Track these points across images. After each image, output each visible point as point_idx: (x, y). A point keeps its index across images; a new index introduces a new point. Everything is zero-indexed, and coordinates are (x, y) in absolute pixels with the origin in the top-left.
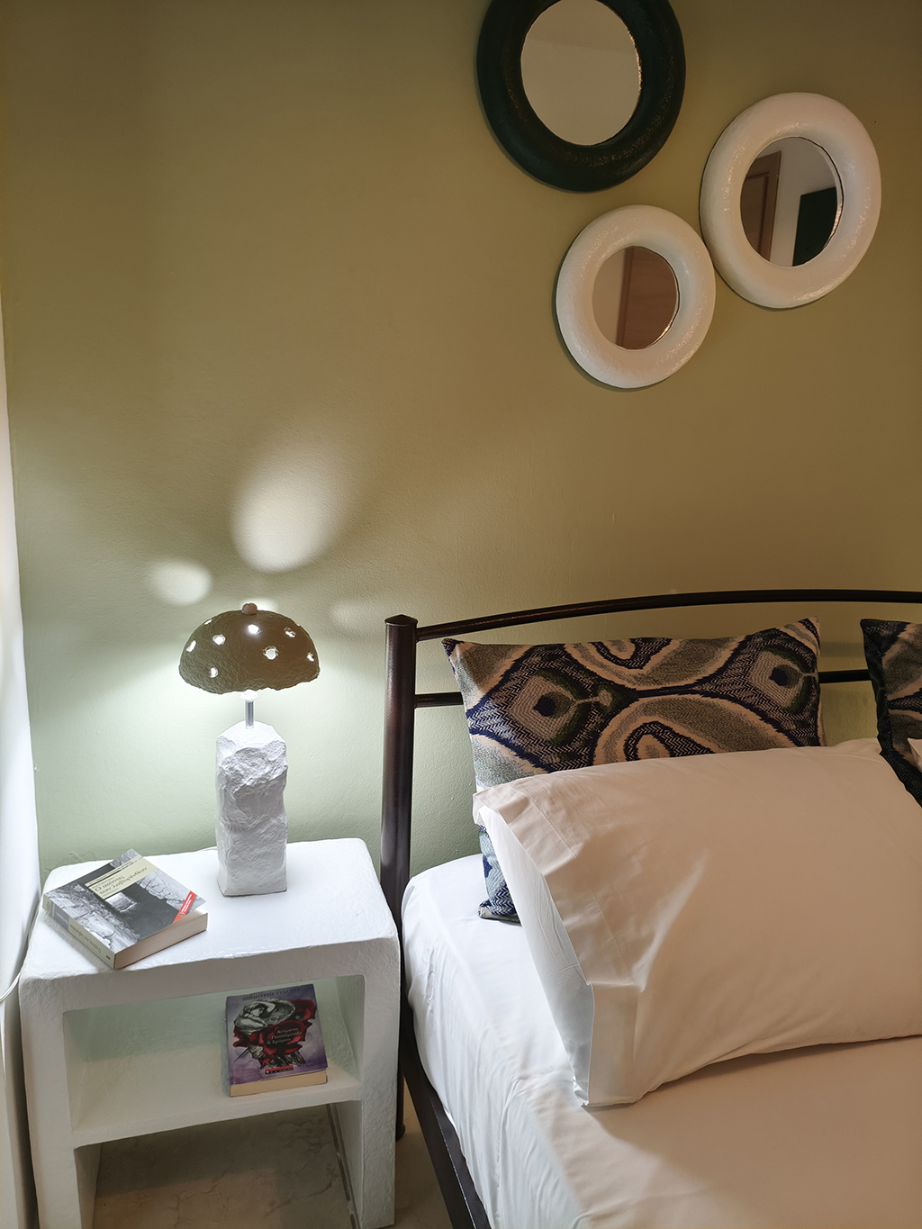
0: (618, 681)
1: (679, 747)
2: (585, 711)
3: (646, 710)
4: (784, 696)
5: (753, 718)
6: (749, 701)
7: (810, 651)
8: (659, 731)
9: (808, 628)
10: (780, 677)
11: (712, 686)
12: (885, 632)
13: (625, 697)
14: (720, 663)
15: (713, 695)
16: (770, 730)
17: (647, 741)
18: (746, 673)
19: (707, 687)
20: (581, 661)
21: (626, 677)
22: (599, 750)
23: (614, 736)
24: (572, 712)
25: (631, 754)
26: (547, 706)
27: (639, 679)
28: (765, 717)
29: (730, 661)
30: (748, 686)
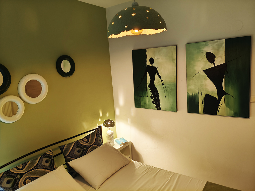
0: (20, 173)
1: (32, 179)
2: (15, 180)
3: (26, 176)
4: (48, 164)
5: (43, 170)
6: (42, 167)
7: (51, 155)
8: (28, 178)
9: (50, 151)
10: (47, 161)
11: (36, 167)
12: (62, 147)
13: (22, 175)
14: (37, 163)
15: (36, 169)
16: (47, 170)
17: (27, 180)
18: (41, 163)
19: (35, 168)
20: (13, 172)
21: (21, 172)
22: (19, 185)
23: (21, 182)
24: (13, 181)
25: (25, 184)
26: (8, 182)
27: (24, 171)
28: (45, 169)
29: (39, 162)
30: (42, 165)
